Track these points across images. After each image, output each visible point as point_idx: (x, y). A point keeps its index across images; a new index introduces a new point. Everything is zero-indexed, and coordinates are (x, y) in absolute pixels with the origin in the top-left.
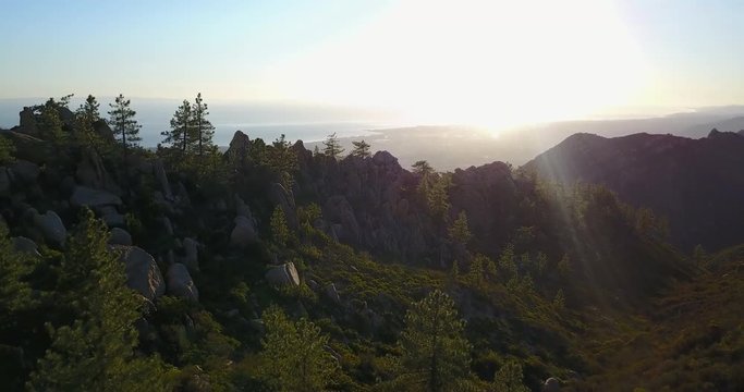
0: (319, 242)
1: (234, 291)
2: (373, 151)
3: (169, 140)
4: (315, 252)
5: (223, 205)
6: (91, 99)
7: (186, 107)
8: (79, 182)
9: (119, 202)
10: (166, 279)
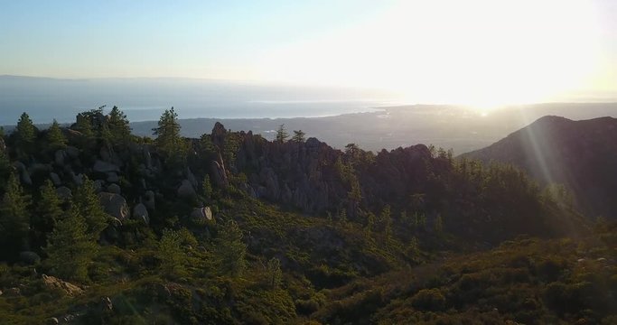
0: (236, 197)
1: (170, 220)
3: (156, 133)
4: (231, 202)
5: (180, 173)
6: (115, 108)
7: (167, 114)
8: (100, 158)
9: (118, 170)
10: (132, 211)
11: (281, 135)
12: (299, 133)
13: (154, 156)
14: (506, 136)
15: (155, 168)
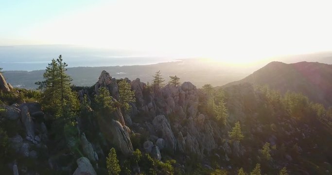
2: (181, 82)
7: (54, 64)
11: (157, 80)
12: (176, 79)
13: (37, 119)
14: (252, 73)
15: (37, 138)
